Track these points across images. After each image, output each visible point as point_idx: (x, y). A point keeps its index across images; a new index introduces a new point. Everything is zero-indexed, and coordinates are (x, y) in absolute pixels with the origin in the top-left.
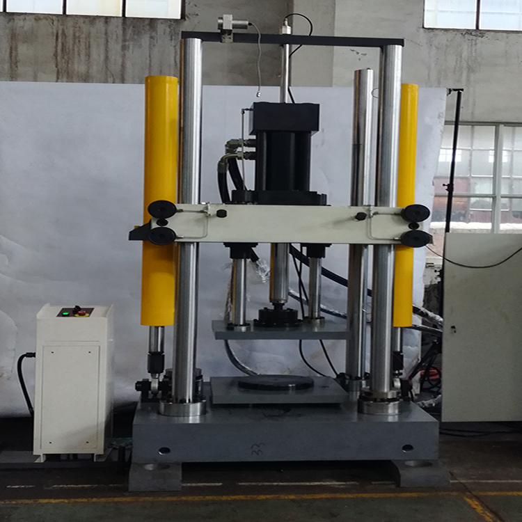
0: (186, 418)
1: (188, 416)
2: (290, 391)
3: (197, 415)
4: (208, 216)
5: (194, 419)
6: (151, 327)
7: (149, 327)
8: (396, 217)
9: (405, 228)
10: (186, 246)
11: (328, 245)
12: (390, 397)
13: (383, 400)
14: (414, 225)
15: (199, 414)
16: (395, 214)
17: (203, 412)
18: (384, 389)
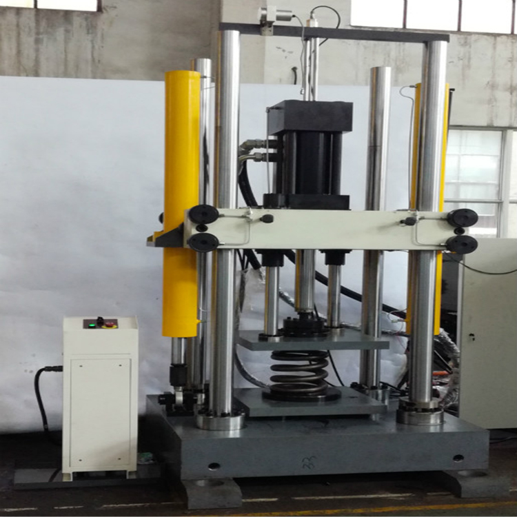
0: (226, 432)
1: (229, 430)
2: (320, 403)
3: (237, 429)
4: (249, 221)
5: (235, 433)
6: (173, 338)
7: (171, 338)
8: (441, 222)
9: (450, 234)
10: (224, 253)
11: (348, 251)
12: (431, 406)
13: (425, 410)
14: (459, 230)
15: (239, 427)
16: (441, 219)
17: (244, 426)
18: (425, 399)
